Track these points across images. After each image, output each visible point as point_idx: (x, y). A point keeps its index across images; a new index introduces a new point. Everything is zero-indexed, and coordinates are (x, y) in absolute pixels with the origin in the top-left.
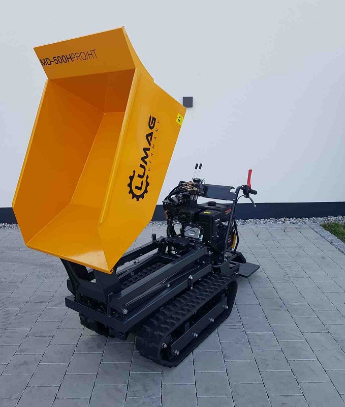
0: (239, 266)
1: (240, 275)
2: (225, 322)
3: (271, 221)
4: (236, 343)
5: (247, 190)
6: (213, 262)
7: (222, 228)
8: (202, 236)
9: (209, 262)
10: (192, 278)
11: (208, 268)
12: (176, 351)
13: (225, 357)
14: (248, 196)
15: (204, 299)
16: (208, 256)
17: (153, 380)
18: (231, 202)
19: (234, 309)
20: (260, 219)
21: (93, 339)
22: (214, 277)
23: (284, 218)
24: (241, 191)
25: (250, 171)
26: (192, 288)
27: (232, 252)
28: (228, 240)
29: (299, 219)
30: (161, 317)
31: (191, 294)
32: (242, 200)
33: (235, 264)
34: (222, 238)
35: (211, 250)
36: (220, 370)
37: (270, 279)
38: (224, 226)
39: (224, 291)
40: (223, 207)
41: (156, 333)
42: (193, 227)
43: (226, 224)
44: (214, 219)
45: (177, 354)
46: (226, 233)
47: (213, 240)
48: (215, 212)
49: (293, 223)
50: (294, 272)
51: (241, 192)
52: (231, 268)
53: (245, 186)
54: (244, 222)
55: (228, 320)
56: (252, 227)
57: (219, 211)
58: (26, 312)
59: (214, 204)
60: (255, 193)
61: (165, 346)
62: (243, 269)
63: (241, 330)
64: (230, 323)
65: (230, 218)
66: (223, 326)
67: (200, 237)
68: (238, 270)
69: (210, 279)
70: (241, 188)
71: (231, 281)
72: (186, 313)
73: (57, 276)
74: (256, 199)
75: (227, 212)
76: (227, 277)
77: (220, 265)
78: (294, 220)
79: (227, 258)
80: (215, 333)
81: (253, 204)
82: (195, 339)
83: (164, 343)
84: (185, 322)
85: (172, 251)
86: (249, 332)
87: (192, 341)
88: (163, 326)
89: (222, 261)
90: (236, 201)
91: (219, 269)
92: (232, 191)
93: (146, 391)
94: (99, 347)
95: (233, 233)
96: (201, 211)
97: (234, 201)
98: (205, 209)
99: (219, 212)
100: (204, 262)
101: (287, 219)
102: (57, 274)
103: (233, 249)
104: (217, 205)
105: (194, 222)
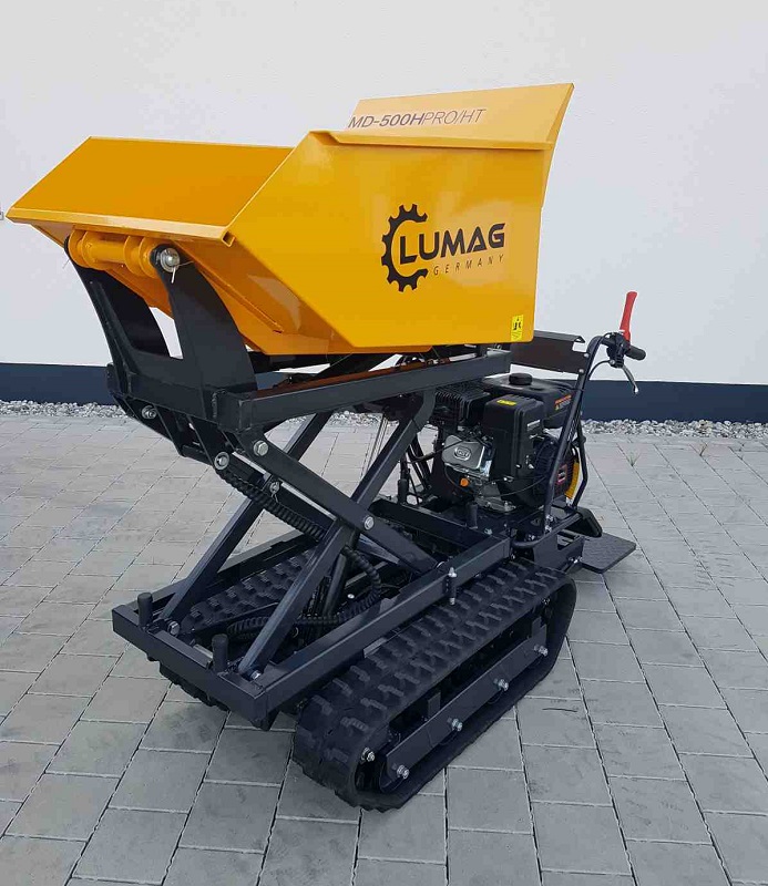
0: (582, 541)
1: (585, 566)
2: (536, 689)
3: (667, 428)
4: (565, 750)
5: (619, 348)
6: (514, 532)
7: (543, 444)
8: (489, 463)
9: (503, 533)
10: (454, 575)
11: (501, 550)
12: (402, 767)
13: (532, 789)
14: (619, 364)
15: (484, 633)
16: (502, 514)
17: (334, 842)
18: (575, 377)
19: (564, 656)
20: (640, 421)
21: (192, 713)
22: (515, 570)
23: (702, 421)
24: (603, 349)
25: (631, 297)
26: (453, 600)
27: (567, 509)
28: (557, 476)
29: (739, 426)
30: (365, 677)
31: (452, 614)
32: (603, 372)
33: (572, 537)
34: (544, 470)
35: (513, 499)
36: (517, 830)
37: (661, 577)
38: (548, 439)
39: (540, 610)
40: (549, 389)
41: (347, 722)
42: (465, 437)
43: (555, 433)
44: (522, 420)
45: (401, 776)
46: (554, 459)
47: (517, 477)
48: (526, 400)
49: (723, 435)
50: (724, 562)
51: (602, 352)
52: (560, 547)
53: (614, 336)
54: (598, 426)
55: (547, 684)
56: (617, 440)
57: (539, 398)
58: (36, 627)
59: (527, 380)
60: (639, 355)
61: (371, 756)
62: (591, 551)
63: (578, 714)
64: (551, 693)
65: (567, 418)
66: (532, 701)
67: (483, 465)
68: (578, 552)
69: (504, 577)
70: (602, 340)
71: (558, 584)
72: (433, 670)
73: (128, 537)
74: (640, 371)
75: (562, 403)
76: (549, 572)
77: (532, 541)
78: (726, 427)
79: (551, 524)
80: (508, 719)
81: (629, 384)
82: (454, 734)
83: (366, 750)
84: (430, 693)
85: (408, 497)
86: (598, 721)
87: (446, 740)
88: (366, 702)
89: (539, 531)
90: (587, 375)
91: (530, 550)
92: (577, 347)
93: (313, 873)
94: (204, 734)
95: (574, 458)
96: (491, 398)
97: (581, 375)
98: (502, 392)
99: (539, 403)
100: (490, 532)
101: (709, 424)
102: (129, 533)
103: (569, 502)
104: (534, 384)
105: (469, 425)
